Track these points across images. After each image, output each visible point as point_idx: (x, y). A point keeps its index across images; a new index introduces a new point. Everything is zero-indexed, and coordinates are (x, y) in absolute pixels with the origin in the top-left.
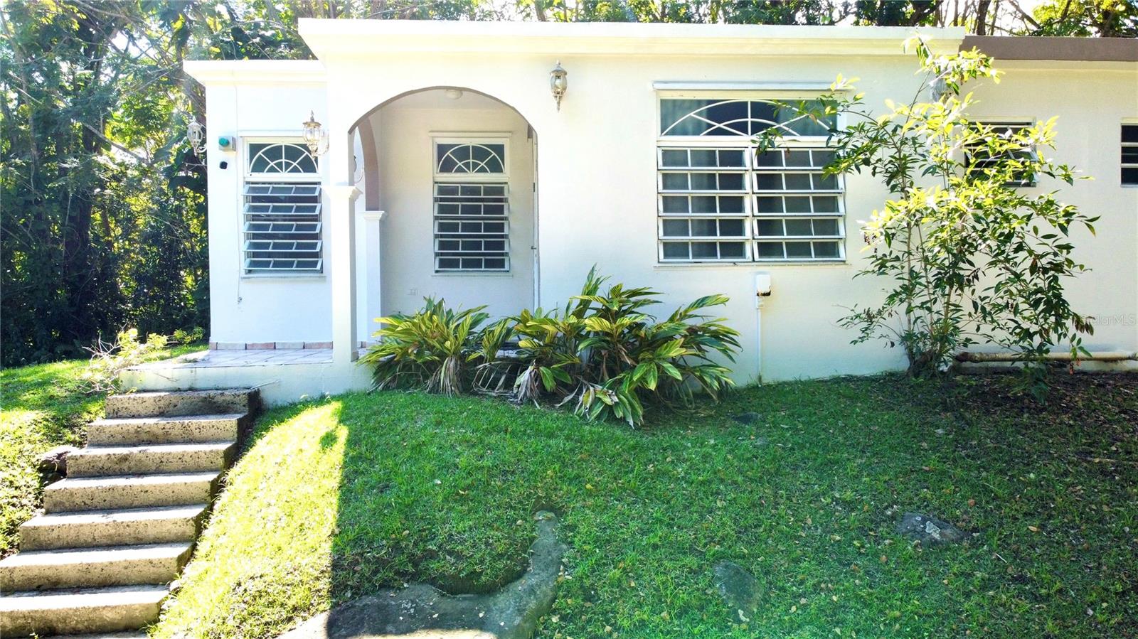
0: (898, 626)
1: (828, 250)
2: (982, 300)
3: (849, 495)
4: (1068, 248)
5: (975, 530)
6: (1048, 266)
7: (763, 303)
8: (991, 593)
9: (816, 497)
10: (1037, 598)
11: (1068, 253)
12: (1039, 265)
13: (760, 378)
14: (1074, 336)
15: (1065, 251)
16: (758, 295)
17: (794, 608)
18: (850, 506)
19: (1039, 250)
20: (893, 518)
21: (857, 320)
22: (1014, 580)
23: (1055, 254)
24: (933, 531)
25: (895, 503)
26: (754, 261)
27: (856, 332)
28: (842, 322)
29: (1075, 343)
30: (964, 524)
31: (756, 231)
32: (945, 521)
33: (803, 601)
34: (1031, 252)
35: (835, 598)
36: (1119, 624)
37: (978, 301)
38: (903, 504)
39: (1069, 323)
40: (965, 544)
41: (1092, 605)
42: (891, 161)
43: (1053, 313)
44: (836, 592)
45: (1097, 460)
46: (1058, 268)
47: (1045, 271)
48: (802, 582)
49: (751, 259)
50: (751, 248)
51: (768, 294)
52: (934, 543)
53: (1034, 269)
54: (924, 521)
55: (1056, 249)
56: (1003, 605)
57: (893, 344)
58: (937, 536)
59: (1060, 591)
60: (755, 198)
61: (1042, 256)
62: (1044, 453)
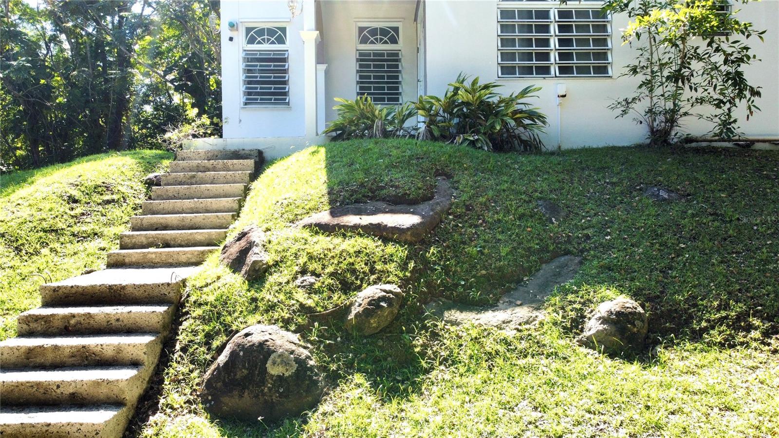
0: (643, 229)
1: (602, 71)
2: (695, 85)
3: (615, 180)
4: (747, 49)
5: (689, 195)
6: (735, 60)
7: (561, 101)
8: (697, 219)
9: (596, 181)
10: (724, 222)
11: (747, 51)
12: (729, 59)
13: (560, 147)
14: (750, 99)
15: (745, 51)
16: (558, 96)
17: (583, 221)
18: (613, 184)
19: (729, 51)
20: (640, 189)
21: (619, 106)
22: (711, 215)
23: (739, 52)
24: (664, 194)
25: (642, 183)
26: (556, 77)
27: (619, 111)
28: (610, 107)
29: (750, 103)
30: (682, 192)
31: (557, 59)
32: (671, 191)
33: (588, 218)
34: (724, 52)
35: (607, 218)
36: (772, 233)
37: (693, 85)
38: (646, 184)
39: (747, 93)
40: (683, 200)
41: (757, 225)
42: (640, 8)
43: (737, 87)
44: (607, 216)
45: (765, 173)
46: (741, 60)
47: (733, 62)
48: (588, 212)
49: (554, 76)
50: (554, 70)
51: (564, 96)
52: (665, 200)
53: (726, 62)
54: (659, 190)
55: (740, 50)
56: (705, 224)
57: (641, 123)
58: (666, 196)
59: (738, 219)
60: (556, 38)
61: (731, 55)
62: (733, 169)
